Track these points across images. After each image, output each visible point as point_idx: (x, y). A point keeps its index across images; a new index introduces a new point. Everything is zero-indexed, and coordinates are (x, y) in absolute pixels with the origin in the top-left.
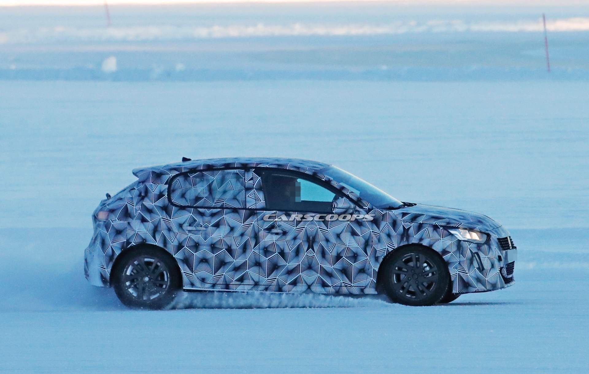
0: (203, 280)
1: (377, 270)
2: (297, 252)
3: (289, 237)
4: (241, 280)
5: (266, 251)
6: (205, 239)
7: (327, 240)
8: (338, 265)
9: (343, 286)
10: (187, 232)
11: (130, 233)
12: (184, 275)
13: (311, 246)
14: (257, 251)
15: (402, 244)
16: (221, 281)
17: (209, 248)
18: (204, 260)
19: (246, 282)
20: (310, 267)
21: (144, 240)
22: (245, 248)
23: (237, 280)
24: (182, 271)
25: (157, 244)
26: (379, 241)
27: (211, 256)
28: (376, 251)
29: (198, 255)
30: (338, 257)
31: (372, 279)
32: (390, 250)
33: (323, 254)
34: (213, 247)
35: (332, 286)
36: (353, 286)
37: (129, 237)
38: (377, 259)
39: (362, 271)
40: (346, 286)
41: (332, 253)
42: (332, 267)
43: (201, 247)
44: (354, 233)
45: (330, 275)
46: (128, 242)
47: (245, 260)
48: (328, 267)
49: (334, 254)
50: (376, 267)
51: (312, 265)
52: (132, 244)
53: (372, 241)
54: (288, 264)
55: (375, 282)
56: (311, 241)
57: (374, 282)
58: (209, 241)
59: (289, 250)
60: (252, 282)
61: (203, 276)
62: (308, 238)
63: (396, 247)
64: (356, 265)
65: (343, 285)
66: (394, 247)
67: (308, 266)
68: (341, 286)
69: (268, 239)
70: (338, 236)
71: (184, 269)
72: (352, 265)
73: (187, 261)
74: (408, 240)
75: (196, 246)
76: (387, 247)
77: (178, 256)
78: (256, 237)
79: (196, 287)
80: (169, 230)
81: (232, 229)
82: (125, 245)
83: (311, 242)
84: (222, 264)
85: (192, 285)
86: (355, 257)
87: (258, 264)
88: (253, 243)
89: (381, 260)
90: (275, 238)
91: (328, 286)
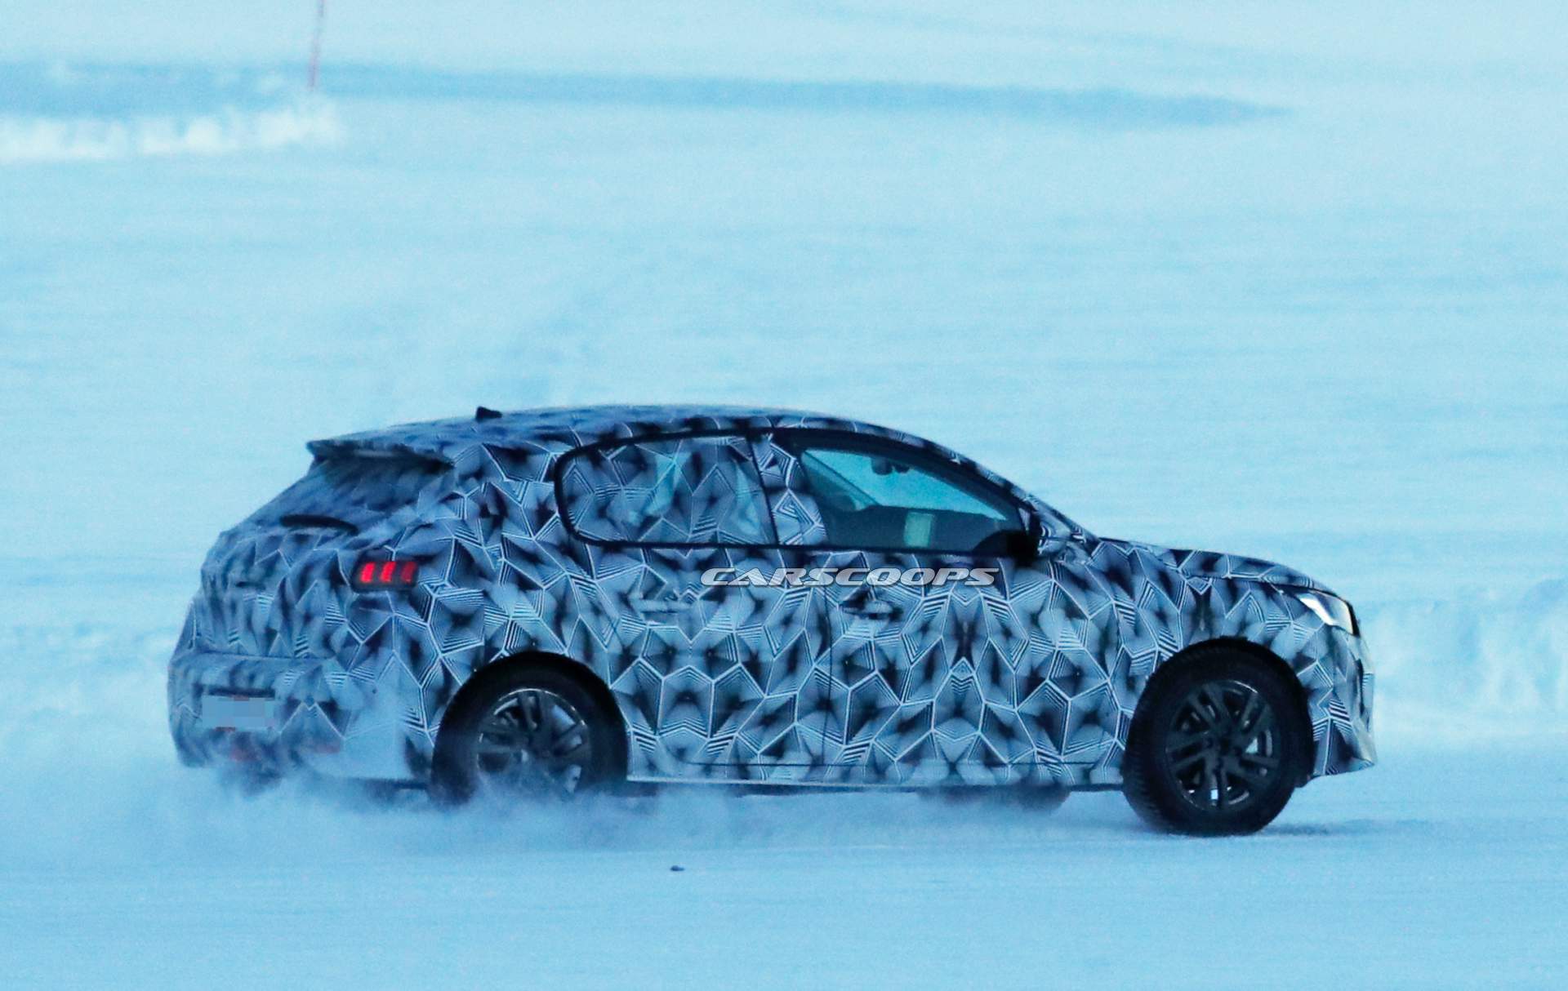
0: (680, 754)
1: (1130, 713)
2: (930, 669)
3: (910, 626)
4: (778, 751)
5: (850, 667)
6: (691, 635)
7: (1007, 633)
8: (1030, 706)
9: (1039, 764)
10: (642, 616)
11: (493, 621)
12: (633, 738)
13: (964, 651)
14: (825, 669)
15: (1194, 641)
16: (725, 757)
17: (701, 659)
18: (687, 697)
19: (791, 757)
20: (958, 711)
21: (533, 641)
22: (793, 660)
23: (768, 753)
24: (630, 729)
25: (566, 652)
26: (1138, 630)
27: (707, 684)
28: (1128, 661)
29: (670, 681)
30: (1033, 680)
31: (1116, 740)
32: (1167, 656)
33: (996, 672)
34: (713, 659)
35: (1010, 762)
36: (1063, 761)
37: (490, 632)
38: (1130, 683)
39: (1092, 718)
40: (1046, 763)
41: (1017, 668)
42: (1015, 710)
43: (680, 659)
44: (1072, 613)
45: (1006, 732)
46: (490, 647)
47: (790, 694)
48: (1005, 708)
49: (1023, 671)
50: (1126, 707)
51: (966, 706)
52: (502, 655)
53: (1118, 633)
54: (902, 704)
55: (1124, 748)
56: (965, 635)
57: (1121, 749)
58: (699, 641)
59: (909, 663)
60: (804, 758)
61: (683, 743)
62: (958, 626)
63: (1181, 647)
64: (1077, 703)
65: (1038, 759)
66: (1176, 648)
67: (954, 706)
68: (1033, 764)
69: (855, 632)
70: (1034, 619)
71: (634, 723)
72: (1067, 702)
73: (643, 701)
74: (1210, 627)
75: (668, 656)
76: (1158, 649)
77: (620, 686)
78: (824, 628)
79: (663, 775)
80: (597, 610)
81: (759, 606)
82: (482, 654)
83: (965, 638)
84: (732, 705)
85: (652, 767)
86: (1075, 678)
87: (825, 704)
88: (813, 644)
89: (1142, 686)
90: (873, 628)
91: (1002, 765)
